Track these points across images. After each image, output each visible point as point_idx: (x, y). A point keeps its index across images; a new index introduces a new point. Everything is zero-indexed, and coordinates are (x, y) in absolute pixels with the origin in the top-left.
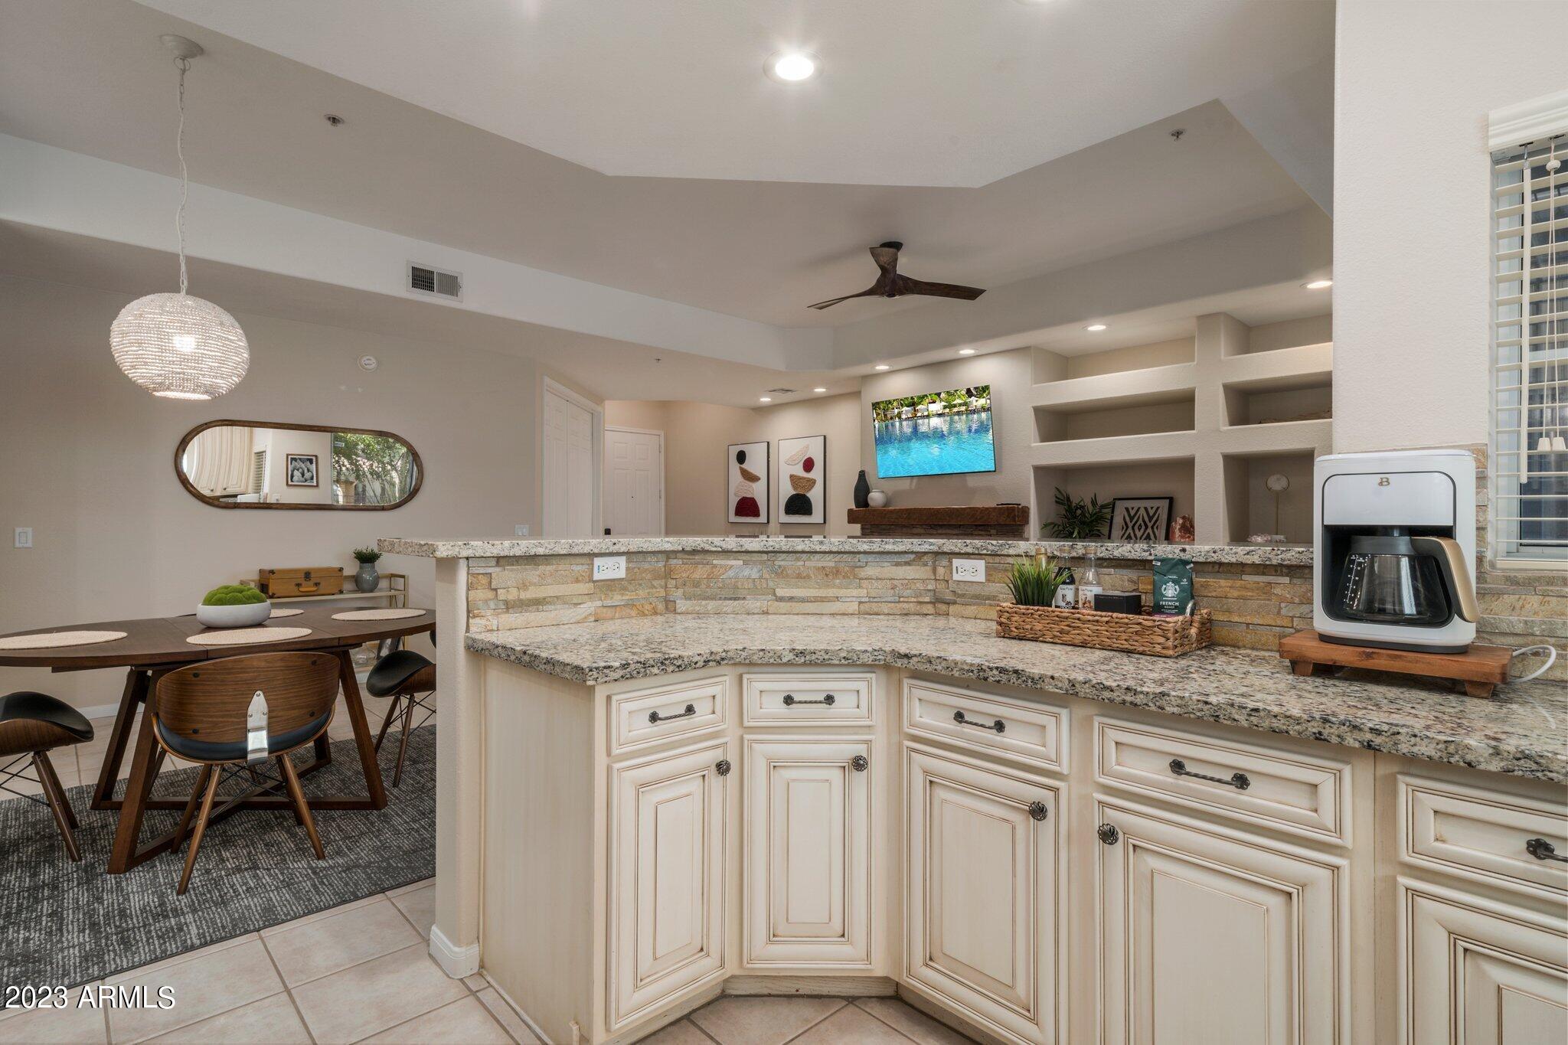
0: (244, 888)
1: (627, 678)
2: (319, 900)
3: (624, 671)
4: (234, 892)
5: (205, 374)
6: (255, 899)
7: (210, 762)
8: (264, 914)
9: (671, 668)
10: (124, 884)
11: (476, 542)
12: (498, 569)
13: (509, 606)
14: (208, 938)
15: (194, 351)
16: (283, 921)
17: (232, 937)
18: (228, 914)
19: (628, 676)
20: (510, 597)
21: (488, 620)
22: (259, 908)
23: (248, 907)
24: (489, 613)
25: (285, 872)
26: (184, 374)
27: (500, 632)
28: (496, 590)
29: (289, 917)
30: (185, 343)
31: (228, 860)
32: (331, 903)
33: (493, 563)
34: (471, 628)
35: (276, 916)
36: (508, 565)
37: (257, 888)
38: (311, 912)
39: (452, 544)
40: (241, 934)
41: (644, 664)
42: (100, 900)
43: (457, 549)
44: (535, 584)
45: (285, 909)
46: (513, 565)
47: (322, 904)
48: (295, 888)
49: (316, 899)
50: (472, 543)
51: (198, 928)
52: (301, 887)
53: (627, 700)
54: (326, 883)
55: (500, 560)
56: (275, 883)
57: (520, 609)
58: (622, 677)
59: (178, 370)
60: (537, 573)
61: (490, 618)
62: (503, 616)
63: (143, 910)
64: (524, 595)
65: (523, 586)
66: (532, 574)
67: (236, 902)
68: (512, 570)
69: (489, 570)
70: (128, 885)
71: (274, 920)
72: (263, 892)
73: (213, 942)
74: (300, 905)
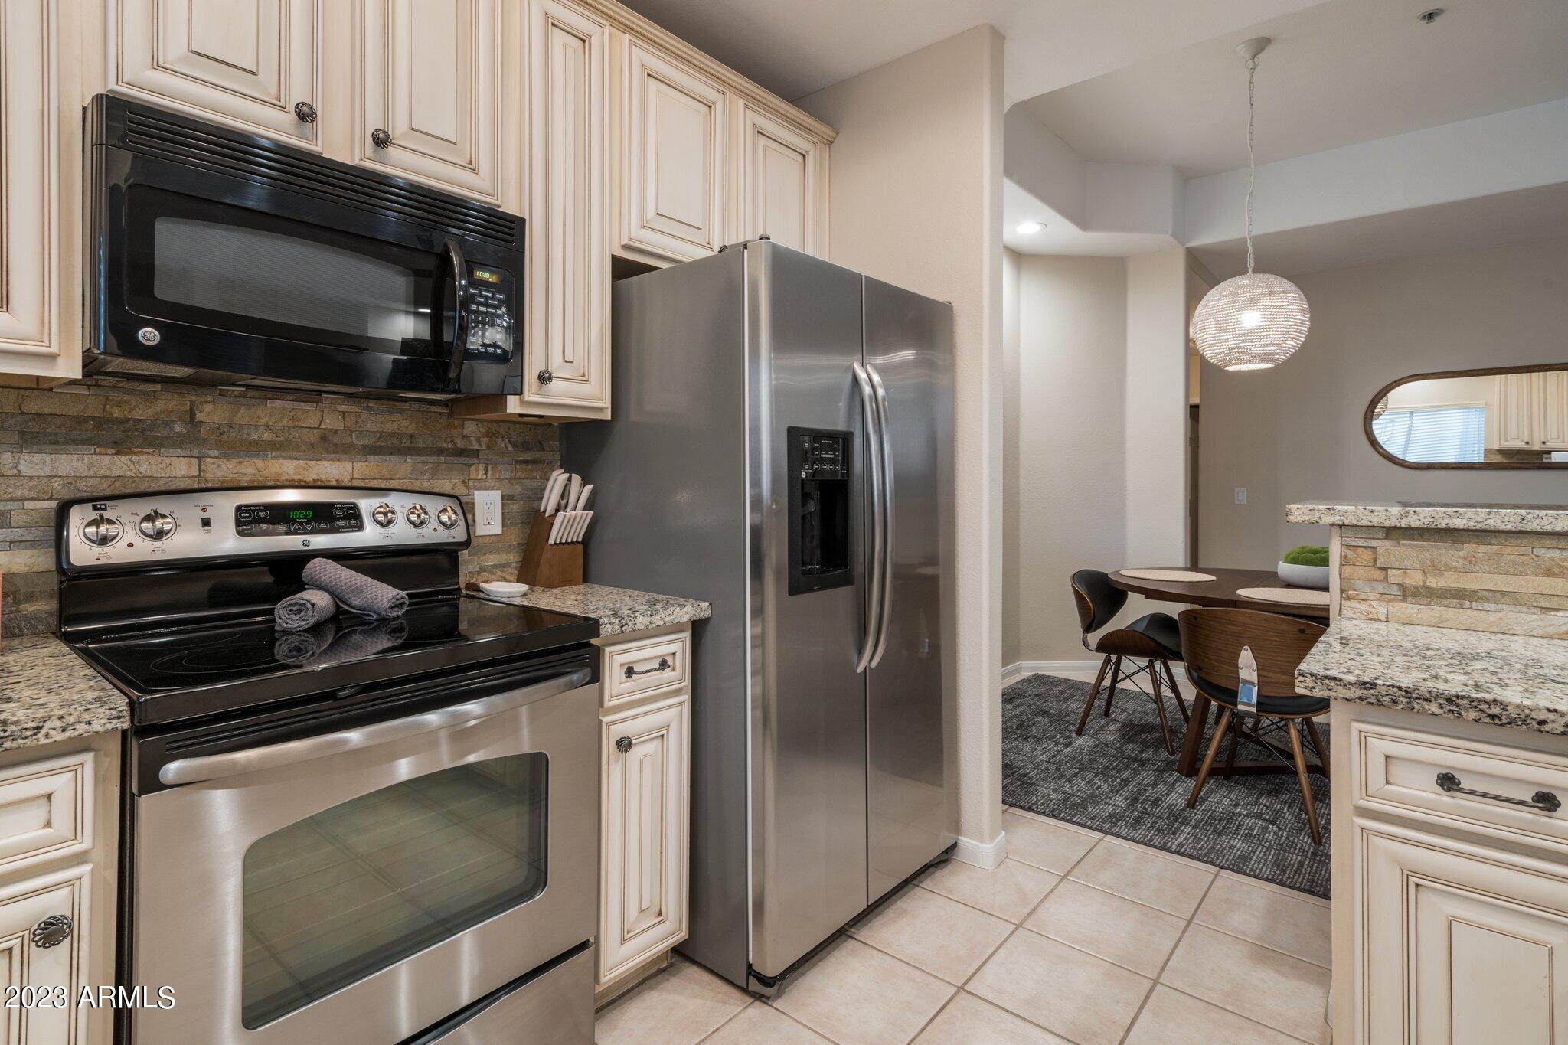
0: (1247, 831)
1: (1370, 703)
2: (1291, 876)
3: (1365, 692)
4: (1236, 830)
5: (1256, 345)
6: (1244, 845)
7: (1224, 704)
8: (1238, 859)
9: (1473, 715)
10: (1178, 783)
11: (1346, 507)
12: (1387, 543)
13: (1407, 593)
14: (1182, 850)
15: (1261, 324)
16: (1245, 874)
17: (1198, 859)
18: (1214, 842)
19: (1373, 700)
20: (1408, 582)
21: (1370, 605)
22: (1239, 853)
23: (1232, 847)
24: (1372, 597)
25: (1291, 838)
26: (1238, 348)
27: (1390, 625)
28: (1385, 569)
29: (1252, 873)
30: (1251, 319)
31: (1259, 805)
32: (1298, 885)
33: (1382, 534)
34: (1344, 612)
35: (1244, 866)
36: (1404, 539)
37: (1255, 837)
38: (1273, 881)
39: (1310, 507)
40: (1207, 862)
41: (1406, 692)
42: (1155, 785)
43: (1317, 514)
44: (1456, 569)
45: (1256, 865)
46: (1413, 540)
47: (1289, 880)
48: (1284, 856)
49: (1290, 873)
50: (1339, 508)
51: (1185, 839)
52: (1289, 858)
53: (1382, 737)
54: (1314, 868)
55: (1392, 532)
56: (1273, 842)
57: (1426, 600)
58: (1360, 698)
59: (1233, 346)
60: (1461, 554)
61: (1374, 604)
62: (1396, 604)
63: (1169, 807)
64: (1432, 582)
65: (1436, 570)
66: (1450, 554)
67: (1229, 837)
68: (1410, 546)
69: (1374, 543)
70: (1179, 786)
71: (1239, 867)
72: (1256, 844)
73: (1183, 854)
74: (1272, 869)
